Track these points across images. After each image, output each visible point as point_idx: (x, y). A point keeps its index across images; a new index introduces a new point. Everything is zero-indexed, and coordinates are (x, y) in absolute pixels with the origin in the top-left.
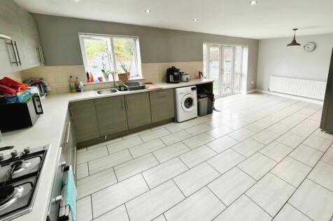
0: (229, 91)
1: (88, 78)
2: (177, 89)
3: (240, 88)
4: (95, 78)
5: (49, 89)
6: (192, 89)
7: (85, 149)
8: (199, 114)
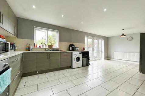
0: (96, 58)
1: (35, 45)
2: (73, 53)
3: (101, 58)
4: (38, 46)
5: (16, 48)
6: (80, 53)
7: (27, 77)
8: (82, 66)
